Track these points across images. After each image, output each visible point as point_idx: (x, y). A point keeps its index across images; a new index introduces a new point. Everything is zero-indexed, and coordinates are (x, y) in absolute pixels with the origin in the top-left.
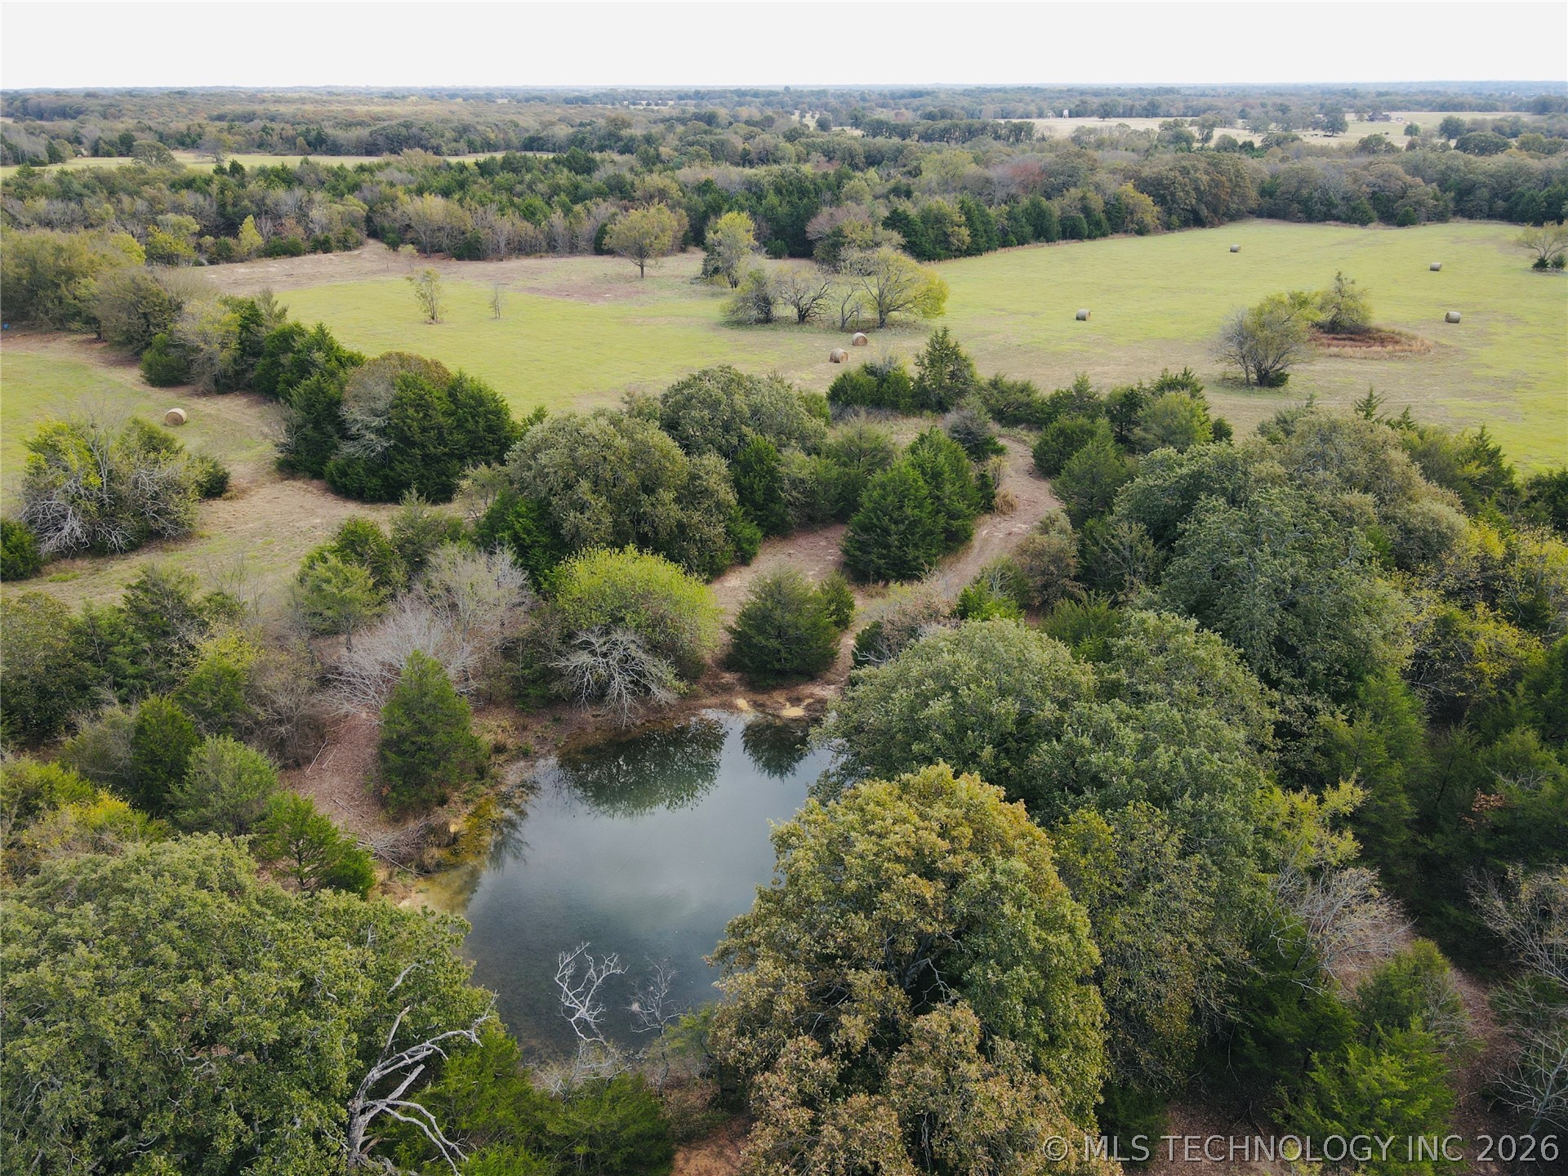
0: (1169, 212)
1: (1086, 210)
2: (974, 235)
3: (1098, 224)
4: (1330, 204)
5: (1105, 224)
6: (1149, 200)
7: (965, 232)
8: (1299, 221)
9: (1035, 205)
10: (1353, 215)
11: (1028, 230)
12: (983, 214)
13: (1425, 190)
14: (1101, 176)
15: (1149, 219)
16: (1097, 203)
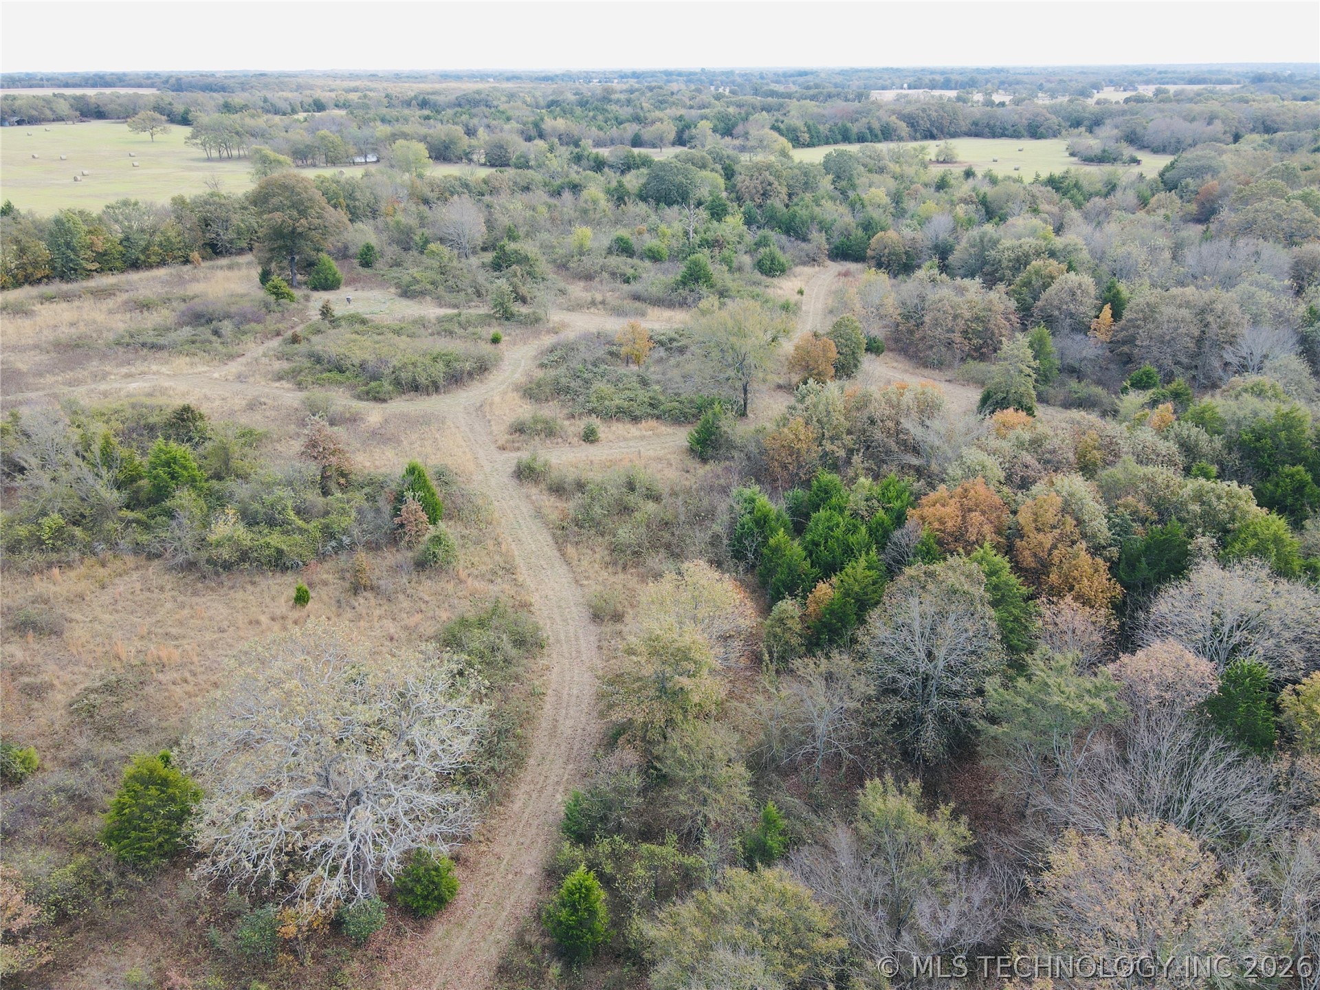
0: (916, 131)
1: (870, 129)
2: (811, 137)
3: (876, 136)
4: (1005, 129)
5: (880, 136)
6: (904, 125)
7: (807, 136)
8: (988, 137)
9: (844, 126)
10: (1016, 135)
11: (840, 137)
12: (816, 128)
13: (1054, 120)
14: (881, 113)
15: (903, 134)
16: (876, 126)
